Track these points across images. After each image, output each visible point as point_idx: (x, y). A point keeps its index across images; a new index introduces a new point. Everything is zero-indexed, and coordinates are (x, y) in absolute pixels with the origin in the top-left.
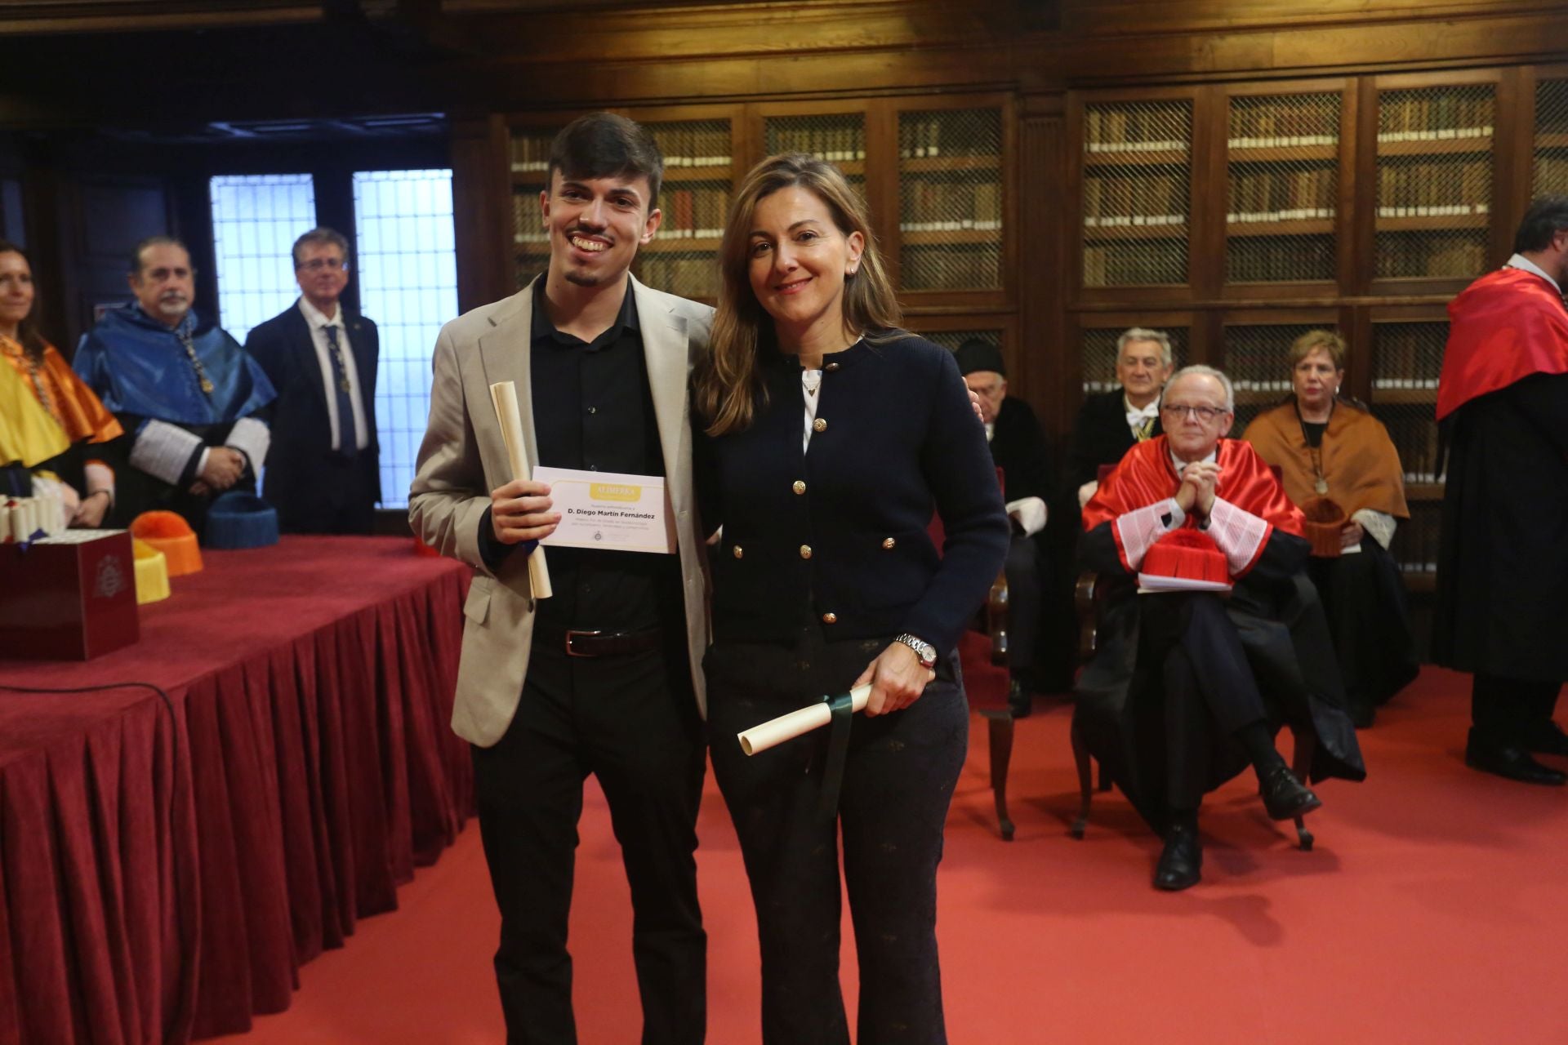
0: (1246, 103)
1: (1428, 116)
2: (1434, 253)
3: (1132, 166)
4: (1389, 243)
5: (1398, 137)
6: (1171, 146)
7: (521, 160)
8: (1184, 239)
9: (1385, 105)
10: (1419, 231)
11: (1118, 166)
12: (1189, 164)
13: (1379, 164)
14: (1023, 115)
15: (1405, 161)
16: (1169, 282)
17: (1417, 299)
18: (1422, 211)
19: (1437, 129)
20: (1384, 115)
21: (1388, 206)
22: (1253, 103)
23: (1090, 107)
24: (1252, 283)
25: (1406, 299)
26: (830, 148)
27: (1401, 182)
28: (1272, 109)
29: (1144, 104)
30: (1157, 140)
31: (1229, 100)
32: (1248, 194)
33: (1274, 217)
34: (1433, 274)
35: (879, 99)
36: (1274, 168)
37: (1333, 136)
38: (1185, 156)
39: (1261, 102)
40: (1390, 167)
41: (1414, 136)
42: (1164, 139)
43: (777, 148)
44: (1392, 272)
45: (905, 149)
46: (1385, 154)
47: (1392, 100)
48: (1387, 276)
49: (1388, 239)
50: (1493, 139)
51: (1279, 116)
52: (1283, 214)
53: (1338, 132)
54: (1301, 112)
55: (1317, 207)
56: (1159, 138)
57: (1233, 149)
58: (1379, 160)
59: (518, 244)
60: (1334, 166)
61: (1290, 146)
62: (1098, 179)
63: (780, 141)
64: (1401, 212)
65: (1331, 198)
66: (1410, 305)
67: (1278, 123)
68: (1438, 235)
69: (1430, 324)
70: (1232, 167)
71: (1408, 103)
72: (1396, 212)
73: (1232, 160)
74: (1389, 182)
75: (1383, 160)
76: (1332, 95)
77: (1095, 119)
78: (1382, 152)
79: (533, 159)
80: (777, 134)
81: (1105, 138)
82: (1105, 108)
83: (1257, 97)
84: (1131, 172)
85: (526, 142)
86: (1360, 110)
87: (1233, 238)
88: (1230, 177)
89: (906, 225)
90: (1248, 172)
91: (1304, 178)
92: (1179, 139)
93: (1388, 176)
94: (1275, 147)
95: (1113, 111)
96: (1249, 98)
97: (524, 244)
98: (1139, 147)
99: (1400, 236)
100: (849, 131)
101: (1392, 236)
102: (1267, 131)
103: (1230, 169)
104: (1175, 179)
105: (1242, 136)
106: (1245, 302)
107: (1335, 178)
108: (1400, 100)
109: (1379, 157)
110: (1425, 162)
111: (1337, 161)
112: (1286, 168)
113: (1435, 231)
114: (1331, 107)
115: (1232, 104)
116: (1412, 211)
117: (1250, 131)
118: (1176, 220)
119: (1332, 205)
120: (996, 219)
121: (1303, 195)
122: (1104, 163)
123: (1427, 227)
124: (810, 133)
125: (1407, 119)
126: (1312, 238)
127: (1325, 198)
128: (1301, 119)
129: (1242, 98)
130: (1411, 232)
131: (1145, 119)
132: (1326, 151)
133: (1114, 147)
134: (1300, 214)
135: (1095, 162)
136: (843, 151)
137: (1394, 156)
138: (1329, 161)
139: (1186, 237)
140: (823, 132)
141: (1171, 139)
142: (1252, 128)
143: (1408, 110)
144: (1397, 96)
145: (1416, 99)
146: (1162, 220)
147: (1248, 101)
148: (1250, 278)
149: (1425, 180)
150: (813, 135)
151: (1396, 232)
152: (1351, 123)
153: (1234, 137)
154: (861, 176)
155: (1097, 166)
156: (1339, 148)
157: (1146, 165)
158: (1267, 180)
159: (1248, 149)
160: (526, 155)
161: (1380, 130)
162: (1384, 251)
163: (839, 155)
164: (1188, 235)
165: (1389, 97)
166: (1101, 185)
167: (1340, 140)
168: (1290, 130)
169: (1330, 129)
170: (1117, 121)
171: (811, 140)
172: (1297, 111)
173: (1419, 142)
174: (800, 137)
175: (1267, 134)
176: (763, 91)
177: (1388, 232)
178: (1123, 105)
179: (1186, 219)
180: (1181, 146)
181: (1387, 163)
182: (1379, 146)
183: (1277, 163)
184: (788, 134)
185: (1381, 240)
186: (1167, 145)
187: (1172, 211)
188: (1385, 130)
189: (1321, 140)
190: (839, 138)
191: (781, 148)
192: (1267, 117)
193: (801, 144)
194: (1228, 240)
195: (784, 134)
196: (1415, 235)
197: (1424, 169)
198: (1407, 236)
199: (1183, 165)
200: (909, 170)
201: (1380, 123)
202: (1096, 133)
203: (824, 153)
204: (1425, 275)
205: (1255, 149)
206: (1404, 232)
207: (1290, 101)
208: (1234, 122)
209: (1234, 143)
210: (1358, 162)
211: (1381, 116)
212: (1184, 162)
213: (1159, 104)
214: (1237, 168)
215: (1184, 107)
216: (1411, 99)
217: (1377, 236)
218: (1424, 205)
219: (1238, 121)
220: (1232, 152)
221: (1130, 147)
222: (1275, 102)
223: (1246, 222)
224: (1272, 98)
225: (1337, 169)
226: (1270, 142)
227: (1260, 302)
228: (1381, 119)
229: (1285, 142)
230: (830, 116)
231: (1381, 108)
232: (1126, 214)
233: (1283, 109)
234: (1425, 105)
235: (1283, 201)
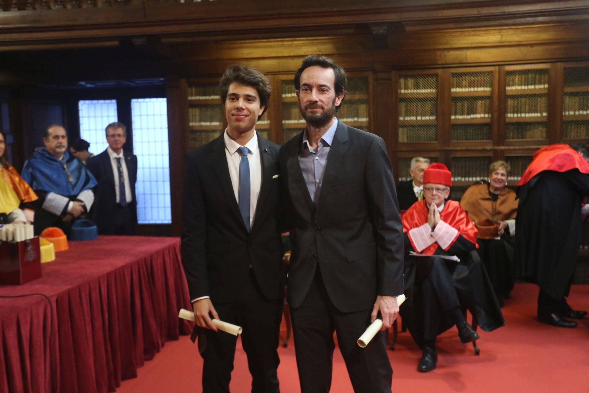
0: (457, 76)
1: (524, 81)
2: (527, 130)
3: (416, 98)
4: (511, 127)
5: (514, 88)
6: (430, 91)
7: (192, 95)
8: (436, 125)
9: (508, 76)
10: (522, 123)
11: (411, 98)
12: (437, 97)
13: (507, 98)
14: (376, 80)
15: (516, 97)
16: (430, 140)
17: (522, 147)
18: (523, 115)
19: (528, 85)
20: (508, 80)
21: (511, 113)
22: (460, 76)
23: (400, 77)
24: (461, 141)
25: (517, 147)
27: (515, 104)
28: (467, 78)
29: (420, 76)
30: (425, 88)
31: (451, 74)
32: (459, 109)
33: (469, 117)
34: (527, 138)
36: (468, 99)
37: (490, 87)
38: (436, 95)
39: (463, 75)
41: (519, 88)
42: (428, 88)
44: (512, 138)
47: (511, 75)
48: (510, 139)
49: (511, 125)
50: (549, 89)
51: (470, 80)
52: (472, 116)
53: (491, 86)
54: (478, 78)
55: (485, 113)
56: (426, 88)
57: (453, 92)
59: (191, 126)
60: (490, 98)
61: (474, 91)
62: (404, 103)
63: (287, 89)
64: (515, 115)
65: (489, 110)
66: (519, 150)
67: (470, 83)
69: (527, 157)
70: (453, 99)
71: (517, 76)
72: (514, 115)
73: (452, 96)
74: (511, 104)
75: (508, 96)
76: (489, 73)
77: (402, 81)
78: (508, 93)
79: (196, 95)
80: (286, 86)
81: (406, 88)
82: (406, 77)
83: (462, 73)
84: (416, 100)
85: (194, 89)
86: (499, 78)
87: (453, 124)
88: (453, 103)
90: (459, 101)
91: (479, 103)
92: (433, 88)
93: (510, 102)
94: (469, 92)
95: (409, 78)
96: (459, 73)
97: (193, 126)
98: (419, 91)
102: (466, 86)
103: (452, 100)
104: (432, 103)
105: (456, 87)
106: (458, 148)
107: (491, 103)
108: (514, 75)
109: (506, 95)
110: (524, 97)
111: (491, 97)
112: (474, 99)
113: (528, 123)
114: (489, 77)
115: (452, 76)
116: (519, 115)
117: (459, 85)
118: (433, 118)
119: (490, 113)
120: (366, 118)
121: (479, 109)
122: (406, 97)
123: (525, 121)
125: (517, 81)
126: (482, 125)
127: (487, 110)
128: (478, 81)
129: (456, 74)
130: (519, 123)
131: (421, 81)
132: (487, 93)
133: (409, 91)
134: (478, 116)
135: (403, 97)
137: (512, 95)
138: (488, 96)
139: (436, 124)
141: (430, 88)
142: (460, 85)
143: (517, 79)
144: (513, 73)
145: (520, 74)
146: (428, 118)
147: (459, 75)
148: (460, 139)
149: (524, 104)
151: (513, 123)
152: (496, 83)
153: (453, 88)
155: (403, 98)
156: (492, 92)
157: (422, 98)
158: (466, 104)
159: (458, 92)
160: (194, 94)
161: (507, 85)
162: (510, 130)
164: (437, 123)
166: (405, 105)
167: (492, 89)
168: (474, 85)
169: (489, 85)
170: (411, 82)
172: (476, 78)
173: (521, 90)
175: (466, 87)
176: (281, 70)
177: (511, 123)
178: (413, 76)
179: (437, 118)
180: (434, 91)
181: (510, 98)
182: (507, 91)
183: (469, 97)
184: (290, 86)
185: (508, 125)
186: (429, 91)
187: (431, 114)
188: (509, 85)
189: (486, 89)
191: (287, 91)
192: (465, 80)
197: (523, 100)
201: (507, 83)
202: (403, 86)
204: (525, 138)
205: (461, 92)
206: (516, 123)
207: (474, 75)
208: (454, 82)
209: (453, 90)
210: (499, 97)
211: (507, 80)
212: (435, 97)
213: (426, 76)
214: (454, 99)
215: (435, 77)
216: (518, 74)
217: (506, 124)
218: (523, 113)
219: (455, 82)
220: (453, 93)
221: (415, 91)
222: (468, 75)
223: (459, 119)
224: (467, 74)
225: (491, 100)
226: (467, 90)
227: (464, 148)
228: (506, 81)
229: (472, 89)
231: (507, 78)
232: (414, 115)
233: (471, 77)
234: (523, 76)
235: (472, 111)
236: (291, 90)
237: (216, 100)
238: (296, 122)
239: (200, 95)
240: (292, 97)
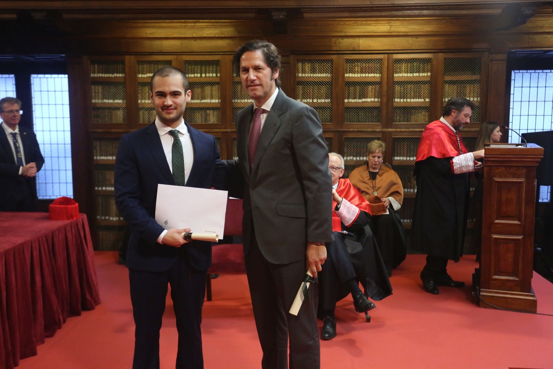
0: (351, 62)
1: (410, 68)
2: (412, 114)
3: (313, 82)
4: (398, 111)
5: (401, 75)
6: (326, 75)
7: (94, 73)
8: (330, 107)
9: (396, 64)
10: (408, 107)
11: (308, 82)
12: (332, 81)
13: (395, 84)
15: (403, 83)
16: (325, 122)
17: (407, 130)
18: (409, 100)
19: (413, 73)
20: (396, 68)
21: (398, 98)
22: (353, 62)
23: (298, 61)
24: (353, 123)
25: (403, 130)
26: (208, 72)
27: (402, 90)
28: (359, 64)
29: (317, 61)
30: (321, 73)
31: (345, 60)
32: (351, 92)
33: (360, 101)
34: (412, 122)
35: (225, 56)
36: (360, 84)
37: (379, 73)
38: (331, 79)
39: (356, 62)
40: (398, 85)
41: (406, 75)
42: (323, 73)
43: (189, 71)
44: (399, 121)
45: (234, 73)
46: (396, 81)
47: (399, 63)
48: (397, 122)
49: (398, 109)
50: (431, 77)
51: (361, 66)
52: (363, 100)
53: (381, 73)
54: (369, 65)
55: (375, 97)
58: (395, 83)
59: (93, 103)
60: (380, 84)
61: (365, 77)
62: (301, 86)
63: (190, 69)
64: (402, 100)
65: (379, 95)
66: (405, 132)
67: (361, 69)
68: (414, 108)
69: (411, 138)
71: (404, 64)
72: (400, 100)
73: (346, 81)
74: (398, 90)
75: (396, 83)
76: (379, 60)
77: (300, 65)
78: (395, 80)
79: (99, 72)
80: (188, 67)
81: (303, 72)
82: (303, 61)
83: (354, 60)
84: (313, 84)
85: (96, 66)
86: (388, 65)
87: (346, 107)
88: (346, 86)
89: (234, 100)
90: (351, 85)
91: (370, 88)
92: (328, 73)
93: (397, 88)
94: (361, 77)
95: (306, 62)
96: (352, 60)
97: (95, 103)
98: (315, 75)
99: (401, 108)
100: (214, 66)
101: (399, 108)
102: (358, 71)
103: (345, 84)
104: (327, 87)
105: (349, 73)
106: (351, 130)
107: (380, 88)
108: (401, 63)
109: (395, 82)
110: (409, 84)
111: (381, 82)
112: (365, 84)
114: (379, 64)
115: (346, 62)
116: (405, 100)
117: (352, 71)
118: (329, 100)
119: (379, 97)
121: (370, 94)
122: (303, 80)
123: (410, 106)
124: (201, 66)
125: (403, 69)
126: (373, 108)
127: (377, 95)
128: (369, 68)
129: (350, 60)
130: (405, 107)
131: (317, 66)
132: (377, 79)
133: (306, 75)
134: (369, 100)
135: (300, 80)
136: (213, 73)
137: (399, 81)
138: (378, 82)
140: (205, 66)
141: (326, 73)
143: (404, 66)
144: (400, 61)
145: (406, 63)
146: (323, 101)
148: (352, 121)
149: (409, 90)
150: (202, 68)
152: (385, 70)
153: (347, 73)
154: (219, 82)
155: (301, 82)
156: (381, 78)
157: (317, 82)
158: (358, 87)
159: (351, 77)
160: (96, 71)
161: (395, 73)
162: (397, 113)
163: (211, 75)
164: (331, 106)
165: (397, 61)
166: (302, 88)
167: (382, 75)
168: (365, 71)
169: (379, 71)
170: (308, 66)
171: (201, 69)
172: (367, 65)
173: (407, 77)
174: (197, 68)
175: (358, 72)
176: (184, 50)
177: (398, 107)
178: (309, 61)
179: (331, 100)
180: (329, 75)
181: (397, 84)
182: (395, 78)
183: (361, 83)
184: (192, 66)
185: (395, 110)
186: (324, 75)
187: (326, 98)
189: (376, 75)
190: (211, 69)
191: (190, 72)
192: (358, 66)
193: (197, 70)
194: (345, 108)
195: (191, 66)
196: (406, 108)
197: (409, 86)
198: (404, 108)
199: (330, 82)
200: (235, 81)
201: (395, 70)
202: (300, 70)
203: (206, 74)
204: (410, 122)
205: (354, 77)
206: (403, 107)
207: (365, 62)
208: (347, 68)
209: (347, 75)
210: (387, 83)
213: (322, 61)
214: (348, 84)
215: (330, 62)
217: (394, 108)
218: (409, 98)
220: (346, 78)
221: (312, 75)
222: (360, 62)
223: (351, 102)
224: (359, 60)
225: (381, 85)
226: (359, 75)
227: (356, 130)
229: (364, 75)
230: (208, 61)
232: (311, 98)
233: (363, 64)
234: (409, 65)
235: (363, 95)
236: (195, 70)
237: (119, 77)
238: (198, 101)
239: (102, 73)
240: (195, 77)
